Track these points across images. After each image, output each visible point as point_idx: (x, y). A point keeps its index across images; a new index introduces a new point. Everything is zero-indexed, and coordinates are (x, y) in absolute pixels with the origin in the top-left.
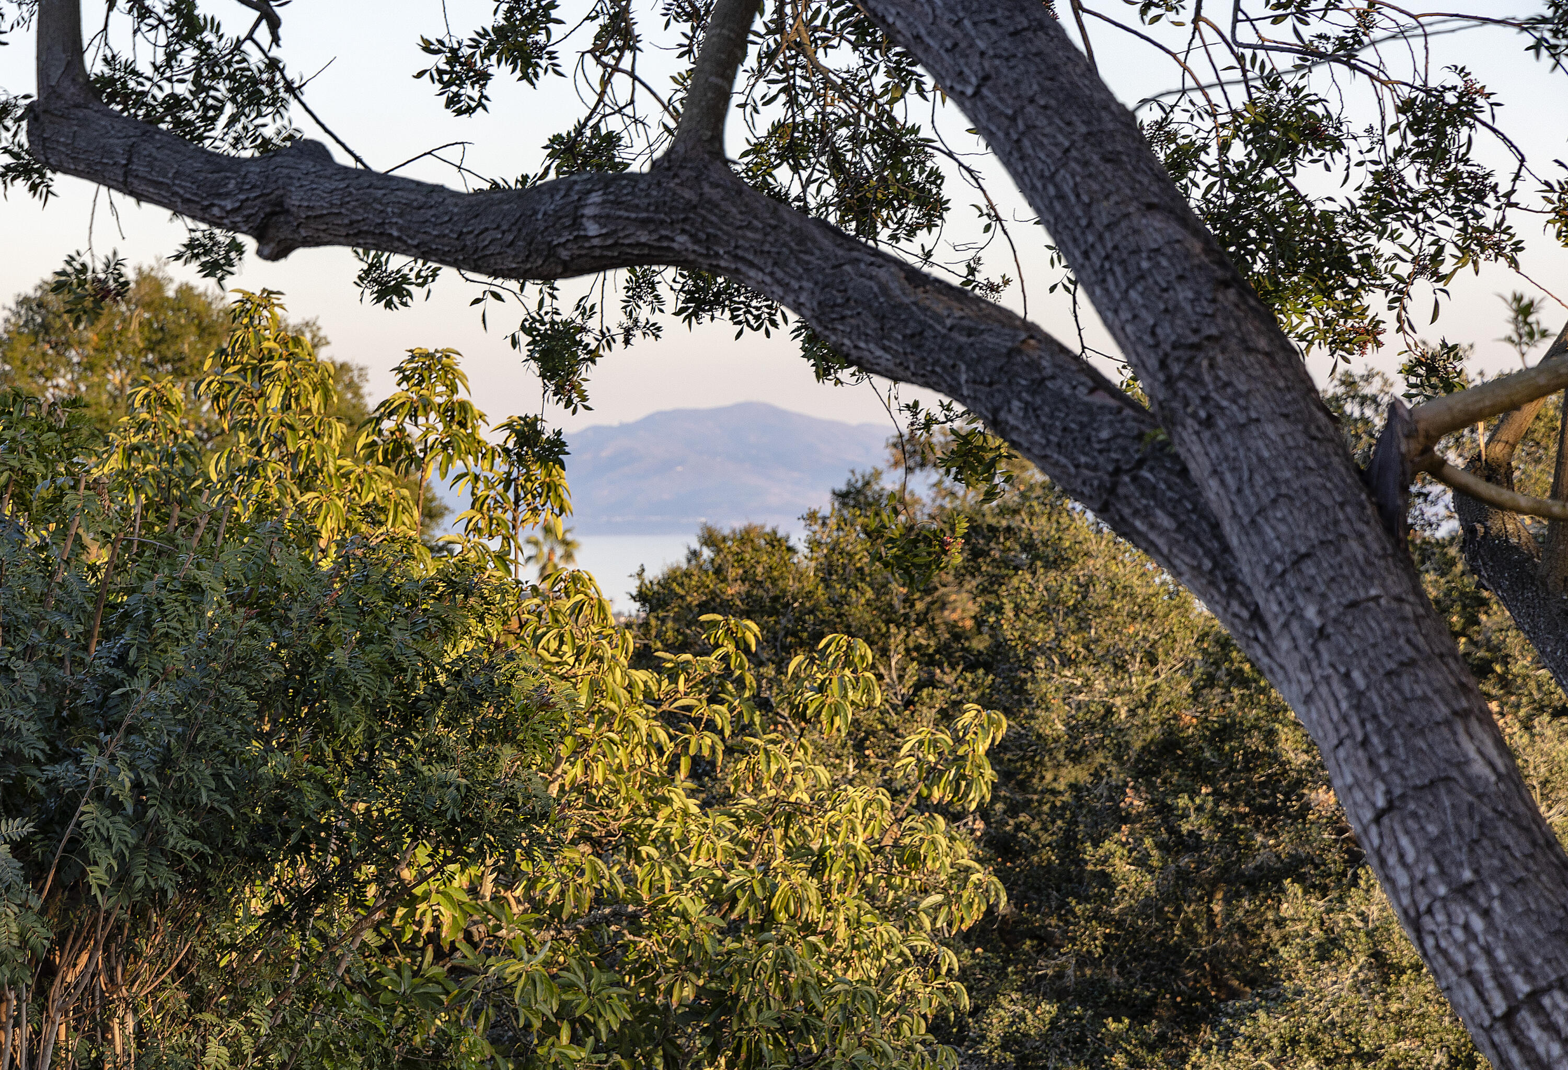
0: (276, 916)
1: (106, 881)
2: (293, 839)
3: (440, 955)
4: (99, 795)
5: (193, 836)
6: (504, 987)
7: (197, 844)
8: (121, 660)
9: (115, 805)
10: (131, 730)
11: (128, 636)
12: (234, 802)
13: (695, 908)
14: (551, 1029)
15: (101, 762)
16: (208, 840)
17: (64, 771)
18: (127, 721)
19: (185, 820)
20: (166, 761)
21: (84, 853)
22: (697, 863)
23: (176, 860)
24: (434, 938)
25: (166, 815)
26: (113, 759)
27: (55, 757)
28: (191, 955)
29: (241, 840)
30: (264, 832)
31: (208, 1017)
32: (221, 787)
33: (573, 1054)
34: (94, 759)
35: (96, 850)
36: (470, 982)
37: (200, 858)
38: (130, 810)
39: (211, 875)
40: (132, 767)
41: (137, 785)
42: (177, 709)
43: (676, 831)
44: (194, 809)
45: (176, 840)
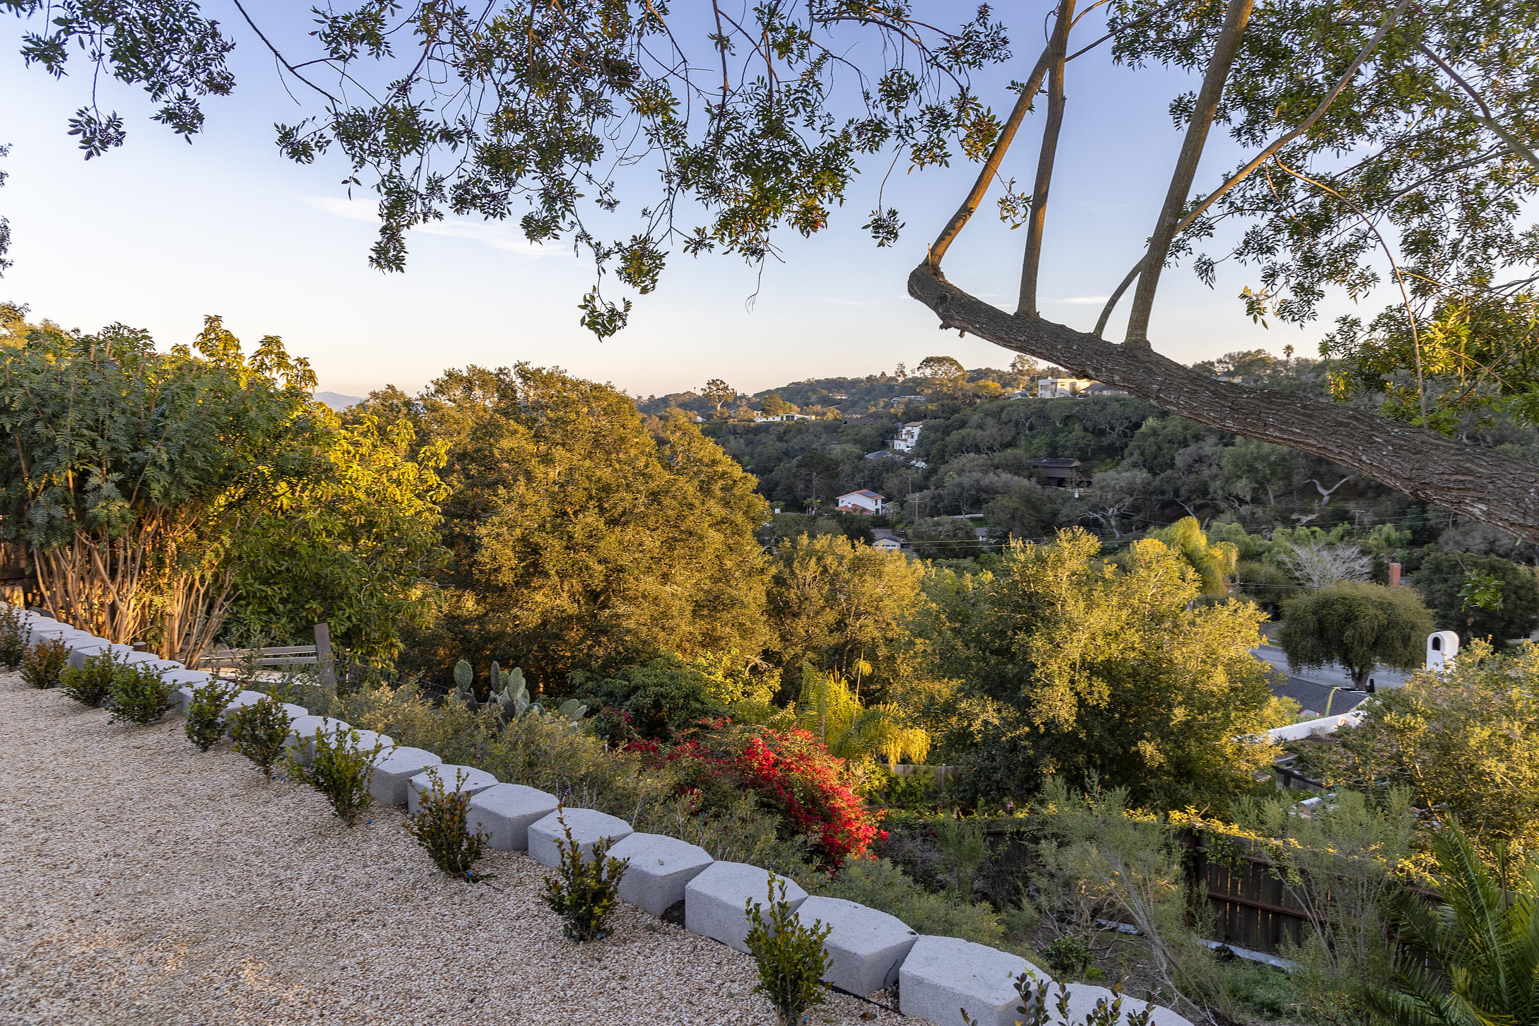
0: (230, 506)
1: (159, 496)
2: (236, 478)
3: (283, 513)
4: (155, 464)
5: (196, 478)
6: (305, 523)
7: (197, 482)
8: (162, 415)
9: (162, 468)
10: (167, 439)
11: (165, 406)
12: (212, 466)
13: (363, 497)
14: (320, 534)
15: (154, 451)
16: (202, 480)
17: (138, 455)
18: (165, 435)
19: (192, 473)
20: (183, 451)
21: (149, 486)
22: (363, 484)
23: (188, 487)
24: (281, 508)
25: (184, 471)
26: (159, 450)
27: (136, 449)
28: (198, 521)
29: (216, 480)
30: (225, 477)
31: (206, 542)
32: (206, 460)
33: (327, 540)
34: (150, 449)
35: (154, 485)
36: (294, 521)
37: (199, 487)
38: (167, 469)
39: (204, 492)
40: (167, 453)
41: (170, 460)
42: (186, 431)
43: (355, 476)
44: (196, 469)
45: (188, 479)
